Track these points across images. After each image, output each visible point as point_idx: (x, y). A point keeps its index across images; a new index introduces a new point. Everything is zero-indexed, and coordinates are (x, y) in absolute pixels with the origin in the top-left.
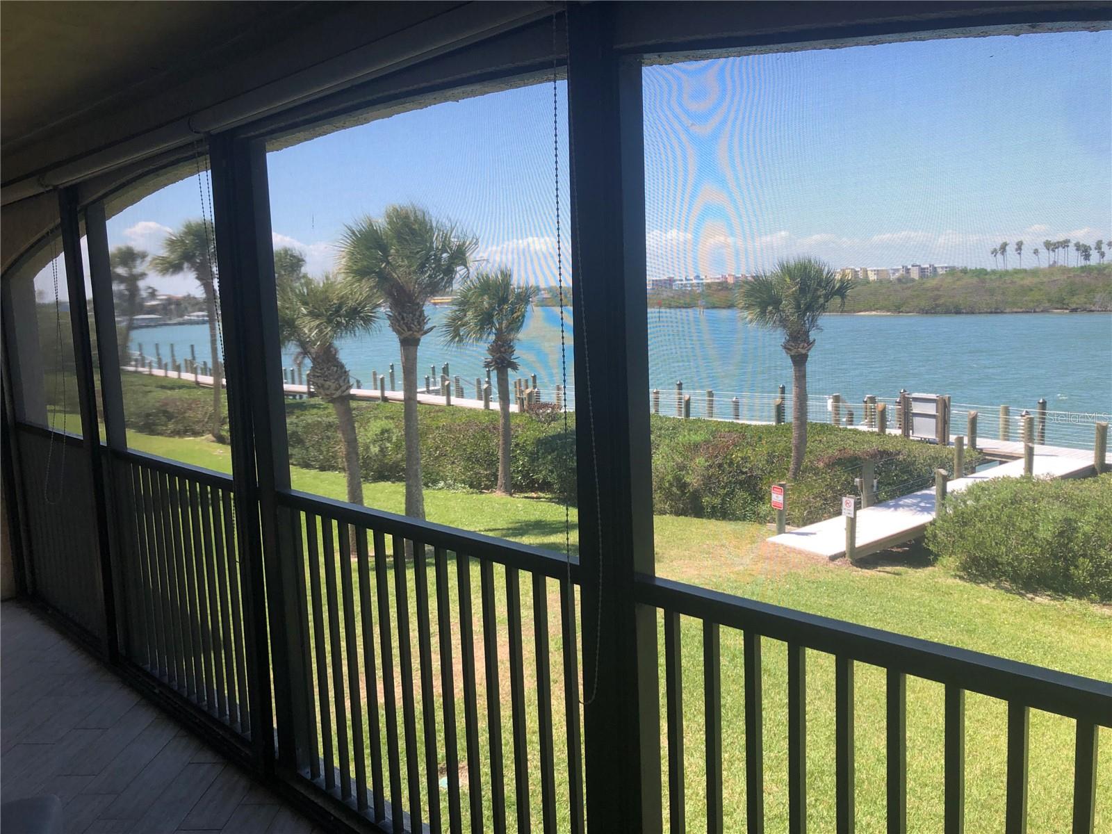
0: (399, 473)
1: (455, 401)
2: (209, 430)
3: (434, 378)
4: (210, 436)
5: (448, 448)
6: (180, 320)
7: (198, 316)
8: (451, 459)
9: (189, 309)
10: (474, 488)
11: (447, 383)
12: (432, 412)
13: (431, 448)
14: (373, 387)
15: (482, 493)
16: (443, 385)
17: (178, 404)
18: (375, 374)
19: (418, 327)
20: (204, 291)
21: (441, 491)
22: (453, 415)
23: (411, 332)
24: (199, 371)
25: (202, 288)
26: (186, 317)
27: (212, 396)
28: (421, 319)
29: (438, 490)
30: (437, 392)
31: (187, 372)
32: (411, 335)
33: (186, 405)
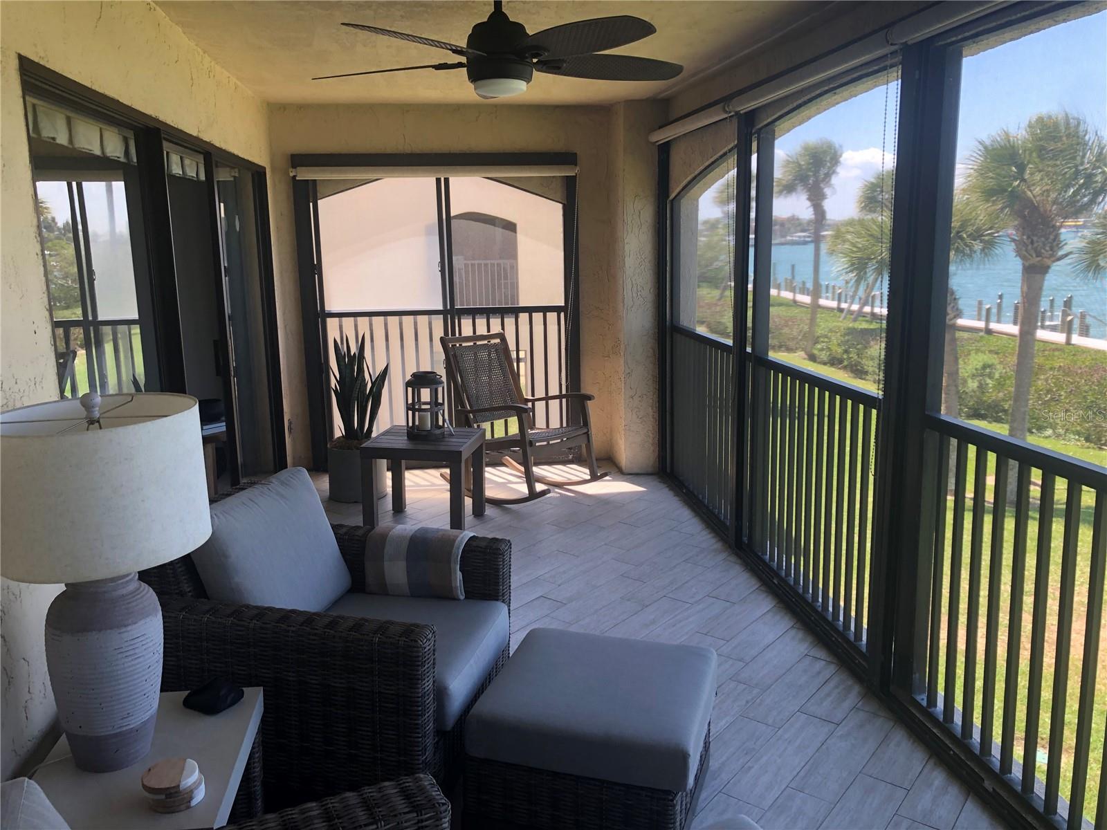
0: (997, 413)
1: (1076, 339)
2: (803, 348)
3: (1052, 312)
4: (802, 354)
5: (1062, 393)
6: (783, 240)
7: (800, 237)
8: (1066, 405)
9: (792, 230)
10: (1091, 442)
11: (1069, 318)
12: (1046, 350)
13: (1041, 390)
14: (977, 317)
15: (1100, 449)
16: (1063, 321)
17: (776, 320)
18: (980, 303)
19: (1050, 252)
20: (813, 212)
21: (1048, 439)
22: (1074, 355)
23: (1039, 259)
24: (798, 291)
25: (811, 209)
26: (789, 238)
27: (809, 315)
28: (1055, 244)
29: (1043, 437)
30: (1053, 329)
31: (786, 290)
32: (1039, 261)
33: (784, 322)
